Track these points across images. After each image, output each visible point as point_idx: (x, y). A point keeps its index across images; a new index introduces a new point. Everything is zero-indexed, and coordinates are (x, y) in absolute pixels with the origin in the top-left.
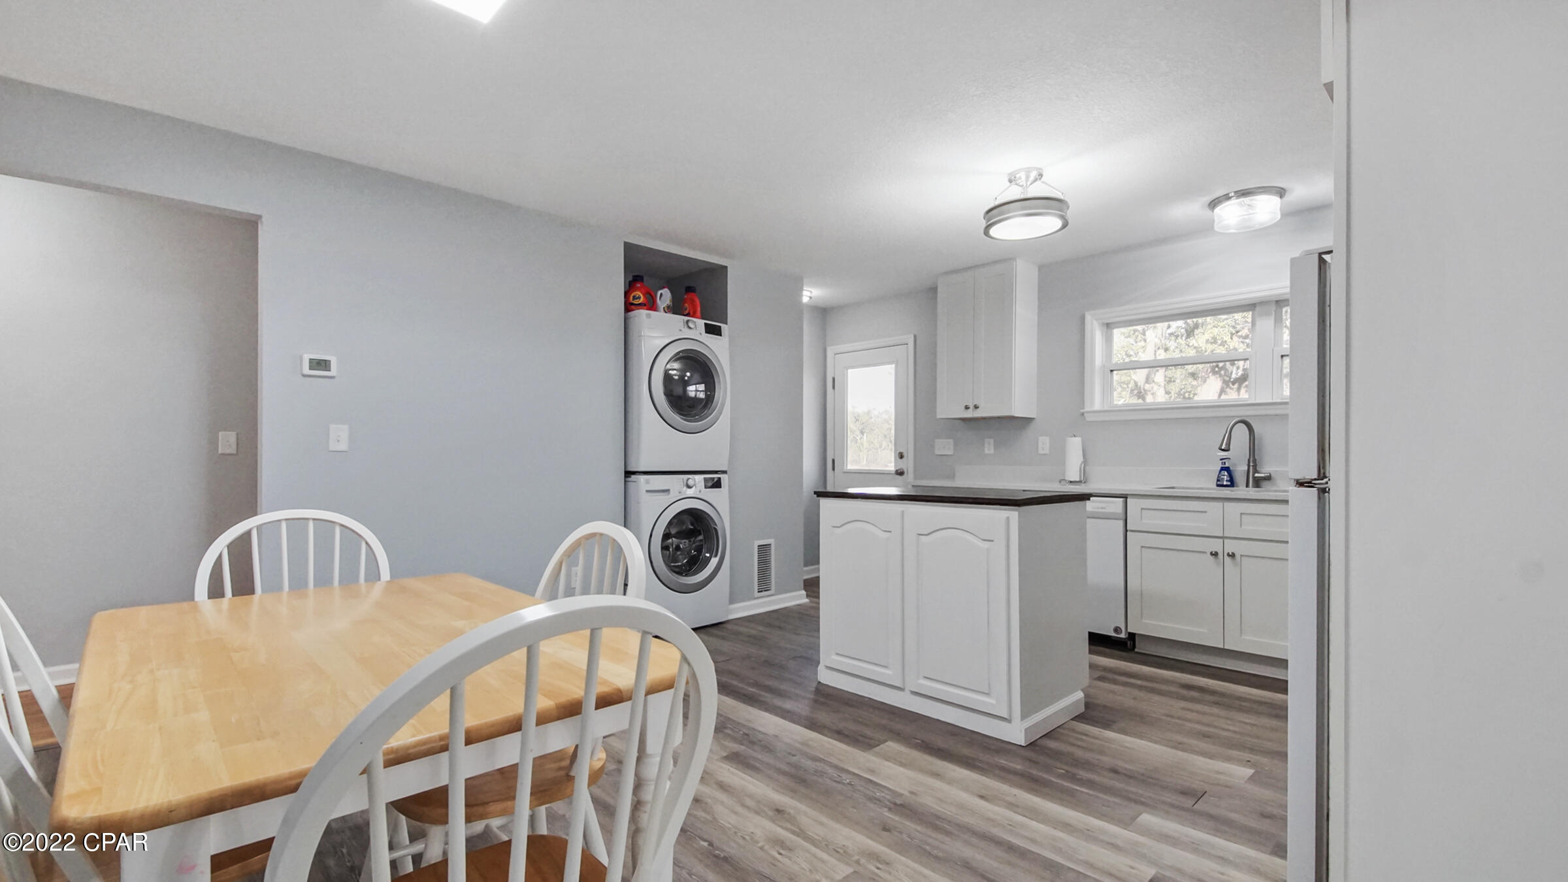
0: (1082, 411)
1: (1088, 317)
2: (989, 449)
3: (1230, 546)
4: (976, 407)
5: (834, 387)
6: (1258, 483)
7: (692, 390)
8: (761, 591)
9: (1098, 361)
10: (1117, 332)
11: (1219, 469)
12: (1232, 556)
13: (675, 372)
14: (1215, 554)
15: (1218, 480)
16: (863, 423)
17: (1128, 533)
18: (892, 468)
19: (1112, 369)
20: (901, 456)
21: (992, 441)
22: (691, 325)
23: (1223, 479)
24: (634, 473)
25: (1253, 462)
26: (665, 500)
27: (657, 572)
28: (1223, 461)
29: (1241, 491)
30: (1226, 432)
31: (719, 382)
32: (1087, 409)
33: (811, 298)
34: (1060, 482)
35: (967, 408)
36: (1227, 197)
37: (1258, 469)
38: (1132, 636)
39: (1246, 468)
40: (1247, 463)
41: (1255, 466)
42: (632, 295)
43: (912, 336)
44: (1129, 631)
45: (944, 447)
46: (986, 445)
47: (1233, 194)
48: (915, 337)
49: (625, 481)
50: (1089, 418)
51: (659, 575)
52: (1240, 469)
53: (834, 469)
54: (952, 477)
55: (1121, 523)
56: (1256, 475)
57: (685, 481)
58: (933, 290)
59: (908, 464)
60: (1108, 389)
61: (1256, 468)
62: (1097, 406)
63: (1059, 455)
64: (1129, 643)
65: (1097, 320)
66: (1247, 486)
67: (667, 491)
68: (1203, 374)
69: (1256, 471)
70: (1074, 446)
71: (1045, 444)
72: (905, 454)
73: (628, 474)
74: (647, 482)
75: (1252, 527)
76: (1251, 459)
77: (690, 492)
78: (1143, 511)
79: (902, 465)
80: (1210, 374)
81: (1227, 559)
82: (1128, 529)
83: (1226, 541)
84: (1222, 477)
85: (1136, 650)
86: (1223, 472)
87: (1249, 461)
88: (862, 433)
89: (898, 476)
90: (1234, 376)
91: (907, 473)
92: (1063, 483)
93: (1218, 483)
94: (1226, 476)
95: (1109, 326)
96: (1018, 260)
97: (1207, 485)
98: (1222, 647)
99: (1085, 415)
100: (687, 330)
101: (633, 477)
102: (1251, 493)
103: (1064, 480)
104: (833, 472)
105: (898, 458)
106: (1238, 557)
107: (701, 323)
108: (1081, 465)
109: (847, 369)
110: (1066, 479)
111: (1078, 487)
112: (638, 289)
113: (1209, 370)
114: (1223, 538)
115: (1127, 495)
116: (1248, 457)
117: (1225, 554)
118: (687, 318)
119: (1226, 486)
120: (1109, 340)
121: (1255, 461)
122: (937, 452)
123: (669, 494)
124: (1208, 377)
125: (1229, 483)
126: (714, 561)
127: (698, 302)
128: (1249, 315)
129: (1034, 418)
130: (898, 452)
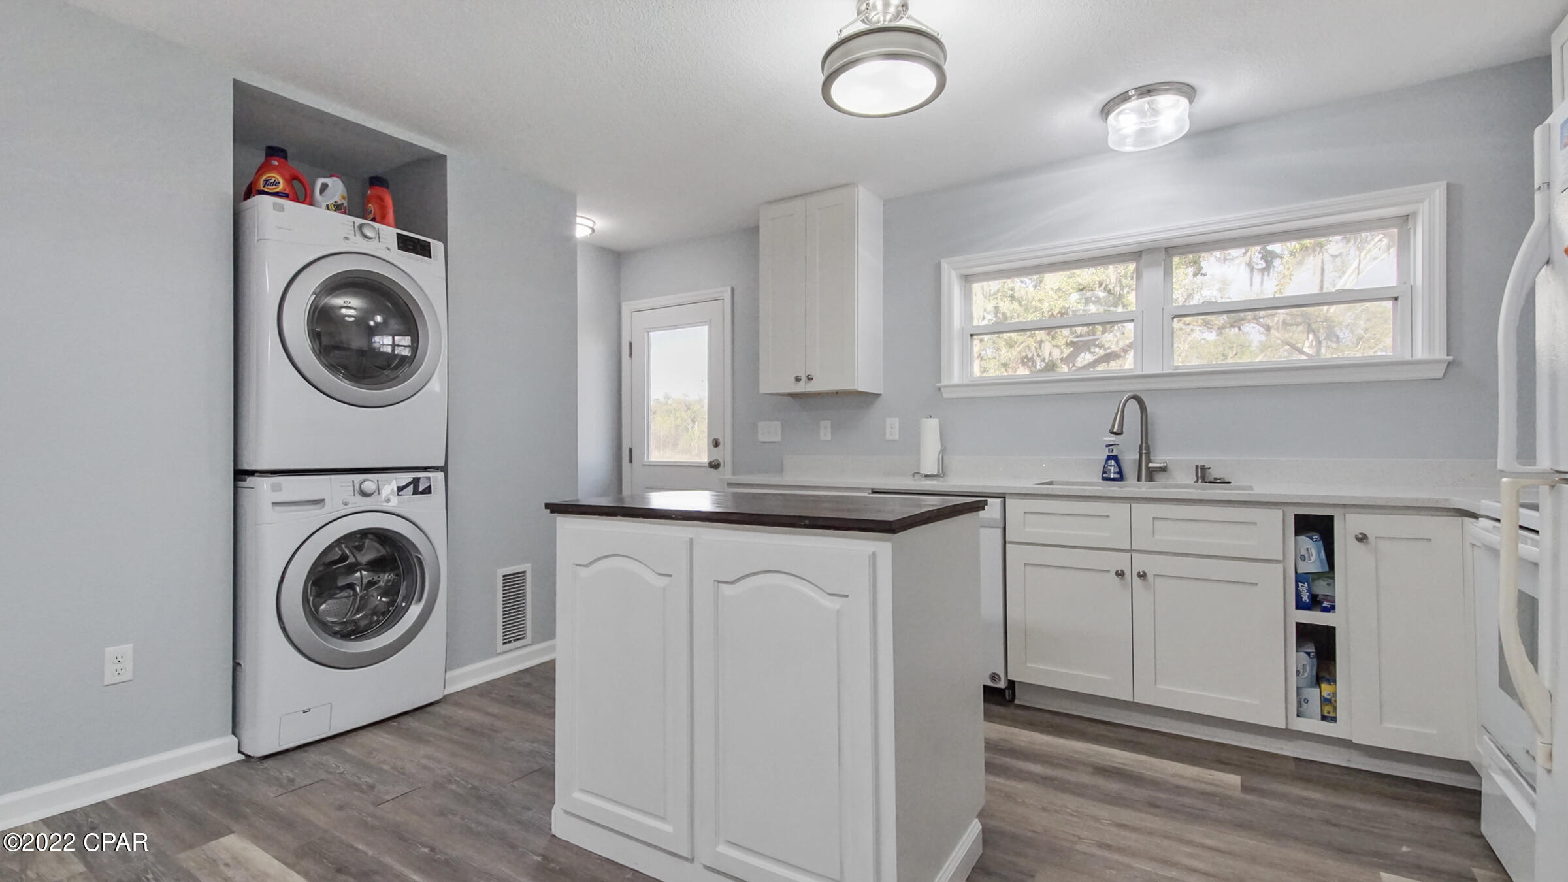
0: (938, 385)
1: (945, 266)
2: (825, 432)
3: (1141, 563)
4: (809, 378)
5: (631, 355)
6: (1151, 475)
7: (384, 343)
8: (509, 642)
9: (957, 321)
10: (977, 287)
11: (1106, 457)
12: (1143, 576)
13: (352, 312)
14: (1120, 574)
15: (1104, 472)
16: (695, 412)
17: (1008, 545)
18: (705, 460)
19: (972, 333)
20: (716, 444)
21: (829, 423)
22: (369, 233)
23: (1110, 470)
24: (252, 473)
25: (1145, 449)
26: (317, 516)
27: (296, 642)
28: (1110, 447)
29: (1132, 487)
30: (1118, 411)
31: (425, 325)
32: (944, 382)
33: (593, 230)
34: (914, 475)
35: (798, 379)
36: (1124, 97)
37: (1151, 458)
38: (1012, 684)
39: (1138, 457)
40: (1138, 450)
41: (1148, 454)
42: (264, 177)
43: (729, 289)
44: (1009, 678)
45: (770, 431)
46: (822, 431)
47: (1133, 92)
48: (733, 290)
49: (236, 488)
50: (946, 394)
51: (299, 646)
52: (1130, 458)
53: (631, 461)
54: (781, 470)
55: (999, 532)
56: (1151, 465)
57: (357, 487)
58: (753, 231)
59: (725, 455)
60: (967, 358)
61: (1149, 457)
62: (956, 380)
63: (911, 442)
64: (1007, 691)
65: (954, 269)
66: (1139, 479)
67: (319, 502)
68: (1014, 365)
69: (1149, 461)
70: (931, 429)
71: (893, 428)
72: (721, 441)
73: (240, 474)
74: (276, 488)
75: (1170, 536)
76: (1144, 445)
77: (367, 503)
78: (1026, 515)
79: (717, 455)
80: (1020, 365)
81: (1137, 581)
82: (1007, 540)
83: (1134, 555)
84: (1109, 468)
85: (1016, 702)
86: (1110, 461)
87: (1141, 446)
88: (693, 421)
89: (712, 470)
90: (1038, 367)
91: (724, 466)
92: (917, 476)
93: (1104, 475)
94: (1114, 469)
95: (967, 279)
96: (861, 188)
97: (1089, 477)
98: (1132, 700)
99: (942, 390)
100: (359, 237)
101: (250, 481)
102: (1143, 489)
103: (918, 473)
104: (629, 464)
105: (712, 446)
106: (1150, 577)
107: (389, 233)
108: (940, 453)
109: (648, 332)
110: (921, 472)
111: (935, 482)
112: (274, 168)
113: (1019, 361)
114: (1130, 551)
115: (1005, 493)
116: (1140, 443)
117: (1135, 574)
118: (360, 221)
119: (1114, 479)
120: (967, 297)
121: (1148, 448)
122: (761, 438)
123: (324, 507)
124: (1018, 368)
125: (1119, 476)
126: (415, 611)
127: (389, 201)
128: (1132, 266)
129: (880, 395)
130: (713, 438)
